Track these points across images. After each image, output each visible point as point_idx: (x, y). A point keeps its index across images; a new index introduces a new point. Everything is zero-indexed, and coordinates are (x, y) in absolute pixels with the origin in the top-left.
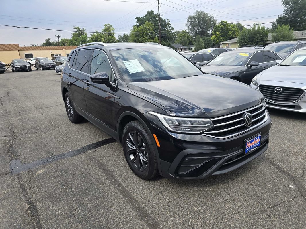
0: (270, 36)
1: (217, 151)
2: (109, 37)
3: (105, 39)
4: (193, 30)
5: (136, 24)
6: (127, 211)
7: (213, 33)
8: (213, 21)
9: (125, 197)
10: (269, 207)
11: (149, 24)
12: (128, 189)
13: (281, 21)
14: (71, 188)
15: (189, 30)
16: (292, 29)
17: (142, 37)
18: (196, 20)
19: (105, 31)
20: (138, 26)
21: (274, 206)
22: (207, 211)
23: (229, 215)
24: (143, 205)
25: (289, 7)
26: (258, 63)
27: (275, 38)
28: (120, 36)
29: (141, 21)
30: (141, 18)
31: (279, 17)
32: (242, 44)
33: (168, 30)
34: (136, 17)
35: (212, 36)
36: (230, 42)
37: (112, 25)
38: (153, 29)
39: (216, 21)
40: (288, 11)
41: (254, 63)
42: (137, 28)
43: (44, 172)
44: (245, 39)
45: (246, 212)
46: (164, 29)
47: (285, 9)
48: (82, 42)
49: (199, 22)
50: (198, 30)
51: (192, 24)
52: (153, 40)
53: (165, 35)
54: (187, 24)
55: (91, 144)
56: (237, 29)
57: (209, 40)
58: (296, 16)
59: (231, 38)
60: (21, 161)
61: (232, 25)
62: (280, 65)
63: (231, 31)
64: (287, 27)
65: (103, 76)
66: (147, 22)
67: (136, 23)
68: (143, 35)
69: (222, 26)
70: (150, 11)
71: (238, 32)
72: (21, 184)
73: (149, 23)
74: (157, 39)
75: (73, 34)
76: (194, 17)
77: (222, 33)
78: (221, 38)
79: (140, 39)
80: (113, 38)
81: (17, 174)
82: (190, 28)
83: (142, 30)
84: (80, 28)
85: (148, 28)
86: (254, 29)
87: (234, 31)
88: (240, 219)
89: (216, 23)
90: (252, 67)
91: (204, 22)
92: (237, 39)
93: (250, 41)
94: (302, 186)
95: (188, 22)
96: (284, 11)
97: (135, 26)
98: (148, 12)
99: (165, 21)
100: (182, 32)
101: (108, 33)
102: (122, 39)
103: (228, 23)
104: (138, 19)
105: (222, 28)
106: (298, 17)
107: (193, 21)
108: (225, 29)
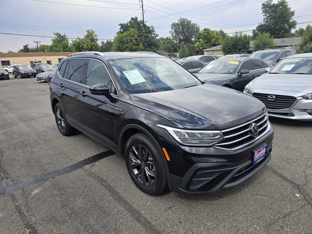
0: (252, 44)
1: (228, 164)
2: (91, 43)
3: (87, 45)
4: (177, 37)
5: (120, 30)
6: (138, 231)
7: (196, 40)
8: (196, 28)
9: (132, 215)
10: (280, 218)
11: (134, 31)
12: (135, 206)
13: (261, 29)
14: (73, 208)
15: (173, 37)
16: (273, 36)
17: (126, 43)
18: (180, 27)
19: (87, 37)
20: (122, 33)
21: (284, 217)
22: (220, 225)
23: (243, 229)
24: (154, 223)
25: (269, 15)
26: (247, 71)
27: (256, 45)
28: (103, 43)
29: (124, 27)
30: (125, 24)
31: (260, 24)
32: (226, 51)
33: (153, 37)
34: (120, 24)
35: (196, 43)
36: (213, 49)
37: (94, 31)
38: (137, 35)
39: (199, 28)
40: (267, 19)
41: (244, 71)
42: (121, 35)
43: (40, 191)
44: (229, 46)
45: (259, 224)
46: (149, 36)
47: (265, 17)
48: (64, 48)
49: (183, 29)
50: (182, 37)
51: (175, 31)
52: (137, 47)
53: (150, 42)
54: (171, 31)
55: (87, 158)
56: (219, 37)
57: (193, 46)
58: (276, 24)
59: (215, 45)
60: (12, 180)
61: (215, 32)
62: (270, 73)
63: (215, 38)
64: (268, 34)
65: (103, 87)
66: (131, 29)
67: (120, 29)
68: (128, 42)
69: (206, 33)
70: (134, 18)
71: (221, 39)
72: (16, 206)
73: (133, 30)
74: (141, 45)
75: (53, 40)
76: (177, 24)
77: (206, 40)
78: (205, 45)
79: (125, 46)
80: (96, 45)
81: (11, 195)
82: (174, 35)
83: (127, 36)
84: (61, 34)
85: (132, 34)
86: (236, 36)
87: (217, 38)
88: (254, 232)
89: (199, 30)
90: (243, 75)
91: (188, 29)
92: (221, 46)
93: (234, 48)
94: (308, 194)
95: (172, 29)
96: (264, 20)
97: (119, 32)
98: (132, 19)
99: (149, 28)
100: (166, 39)
101: (91, 40)
102: (105, 45)
103: (211, 30)
104: (122, 26)
105: (205, 35)
106: (277, 25)
107: (176, 28)
108: (208, 37)
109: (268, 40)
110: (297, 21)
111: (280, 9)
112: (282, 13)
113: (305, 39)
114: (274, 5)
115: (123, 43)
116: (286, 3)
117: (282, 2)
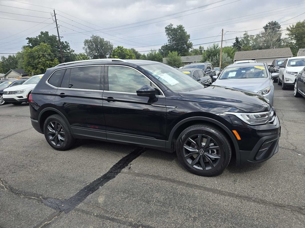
0: (164, 60)
4: (92, 53)
5: (28, 45)
7: (112, 57)
8: (110, 46)
9: (214, 192)
11: (46, 46)
12: (208, 187)
13: (166, 48)
15: (87, 53)
16: (180, 55)
18: (93, 44)
20: (31, 47)
24: (236, 193)
25: (171, 37)
27: (169, 62)
28: (3, 58)
29: (34, 42)
30: (34, 38)
31: (165, 45)
33: (68, 52)
34: (28, 38)
38: (50, 50)
39: (112, 46)
40: (171, 40)
42: (30, 49)
43: (105, 198)
46: (63, 51)
47: (169, 38)
49: (97, 46)
50: (96, 54)
51: (89, 48)
52: (52, 62)
54: (84, 47)
56: (132, 54)
61: (128, 50)
63: (128, 55)
64: (176, 53)
66: (42, 43)
67: (28, 43)
68: (40, 57)
69: (120, 50)
70: (44, 32)
71: (134, 56)
72: (97, 216)
73: (45, 44)
74: (56, 61)
76: (90, 41)
77: (121, 57)
79: (36, 61)
82: (88, 51)
83: (37, 51)
85: (45, 49)
86: (151, 54)
87: (131, 55)
89: (113, 48)
91: (102, 47)
95: (85, 45)
96: (168, 41)
98: (42, 33)
99: (63, 43)
100: (80, 55)
103: (124, 48)
104: (30, 40)
105: (119, 52)
106: (178, 46)
107: (90, 45)
108: (122, 54)
109: (176, 57)
110: (192, 43)
111: (179, 33)
112: (181, 36)
113: (204, 56)
114: (174, 29)
115: (34, 58)
116: (183, 28)
117: (180, 27)
